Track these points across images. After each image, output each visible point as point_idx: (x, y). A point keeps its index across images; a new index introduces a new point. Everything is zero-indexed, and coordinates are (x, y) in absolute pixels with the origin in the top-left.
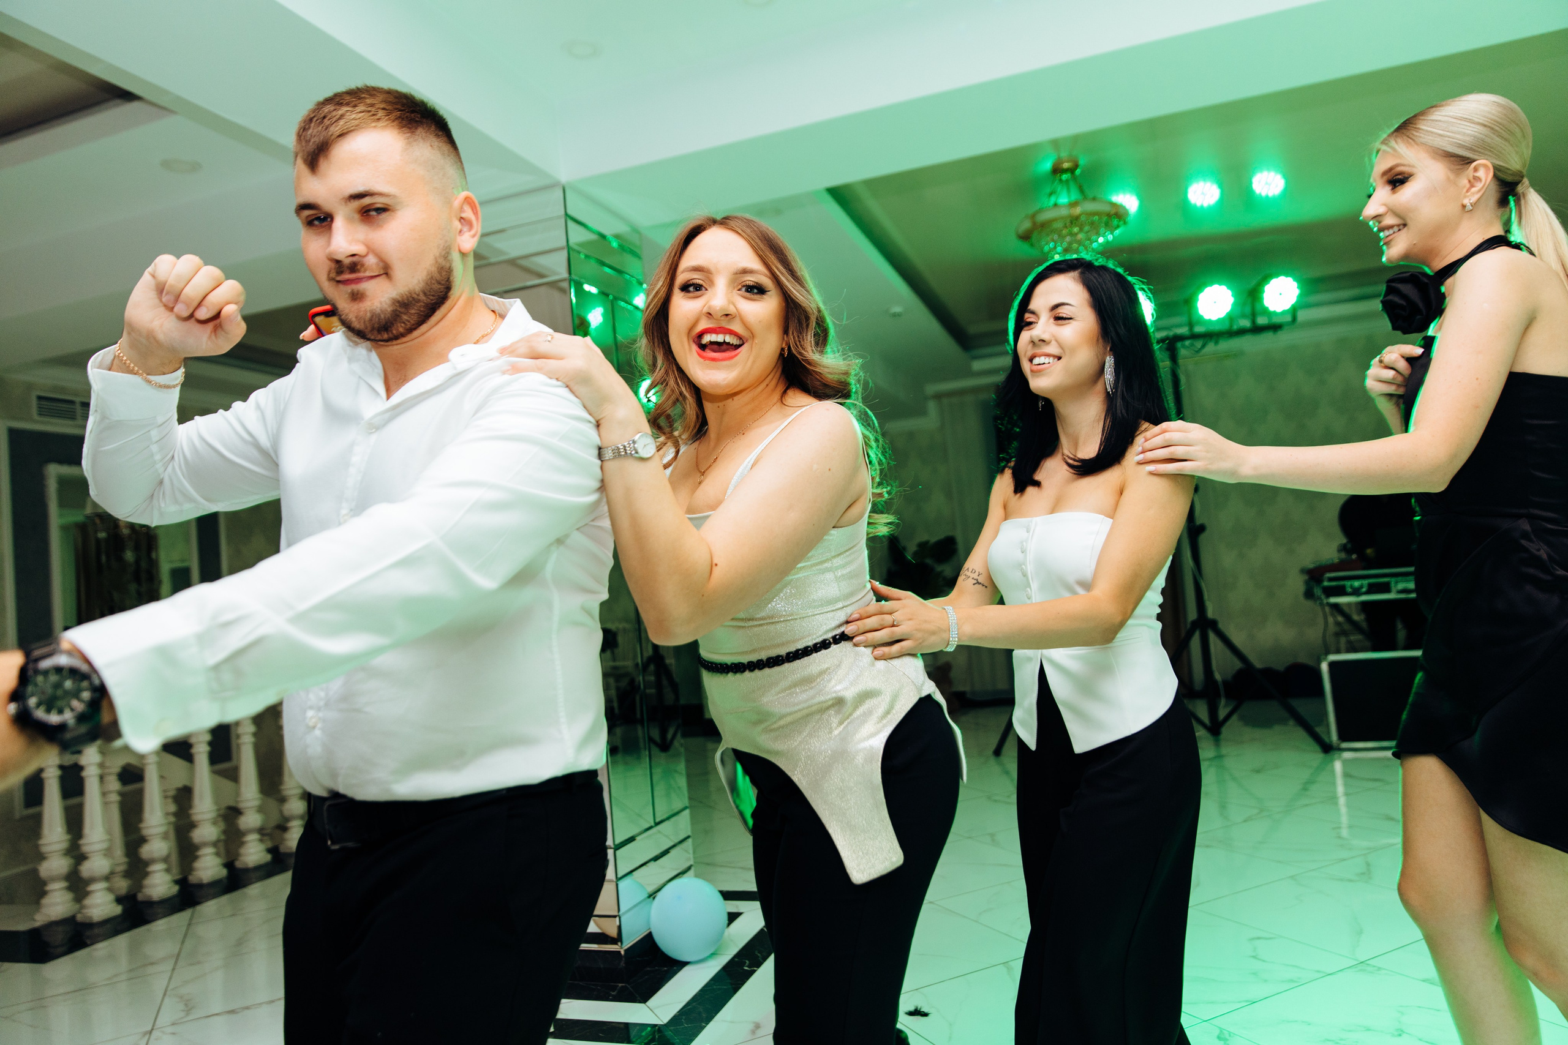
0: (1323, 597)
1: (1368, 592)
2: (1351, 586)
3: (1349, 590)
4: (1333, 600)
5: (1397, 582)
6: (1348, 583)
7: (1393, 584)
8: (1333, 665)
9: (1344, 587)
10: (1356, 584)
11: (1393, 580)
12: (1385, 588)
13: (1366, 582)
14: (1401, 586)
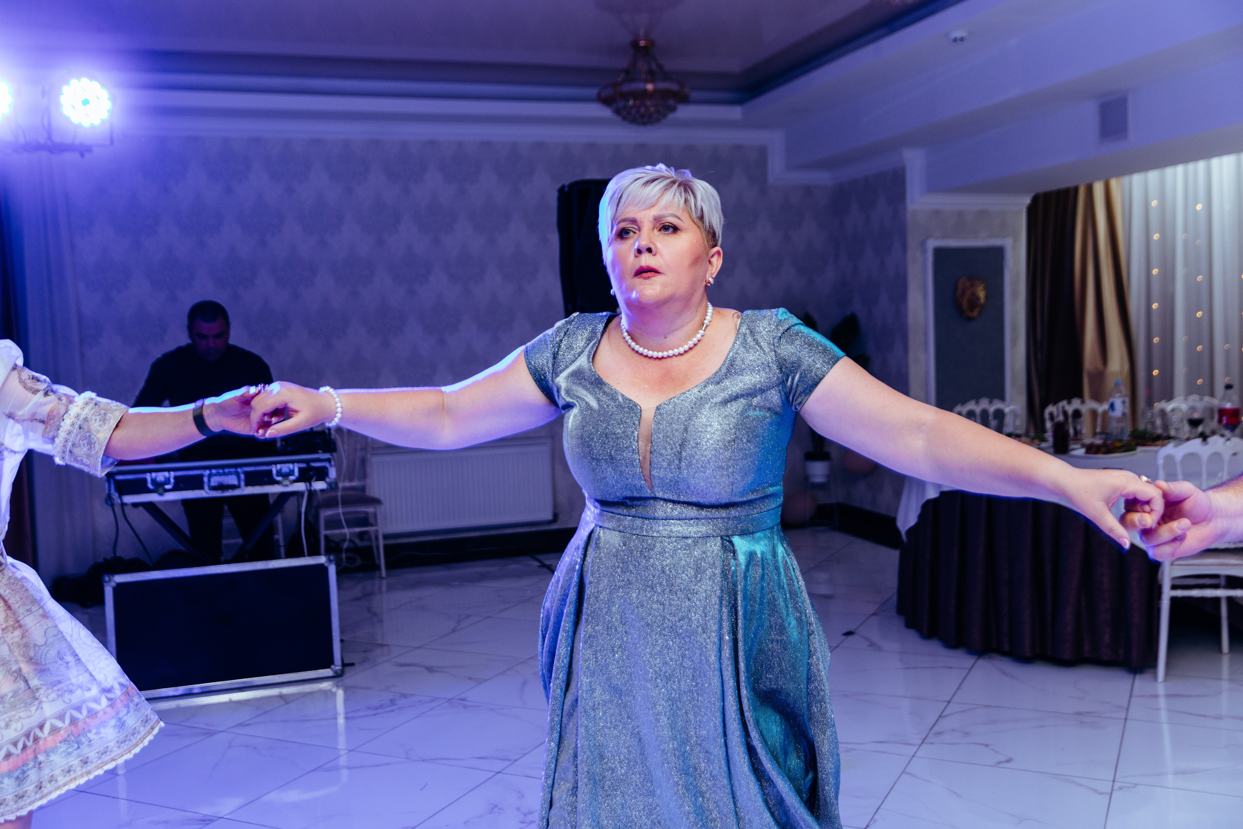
0: (115, 496)
1: (175, 489)
2: (154, 481)
3: (150, 486)
4: (129, 499)
5: (210, 476)
6: (148, 477)
7: (206, 479)
8: (119, 589)
9: (145, 480)
10: (161, 477)
11: (207, 472)
12: (196, 483)
13: (172, 474)
14: (215, 481)
